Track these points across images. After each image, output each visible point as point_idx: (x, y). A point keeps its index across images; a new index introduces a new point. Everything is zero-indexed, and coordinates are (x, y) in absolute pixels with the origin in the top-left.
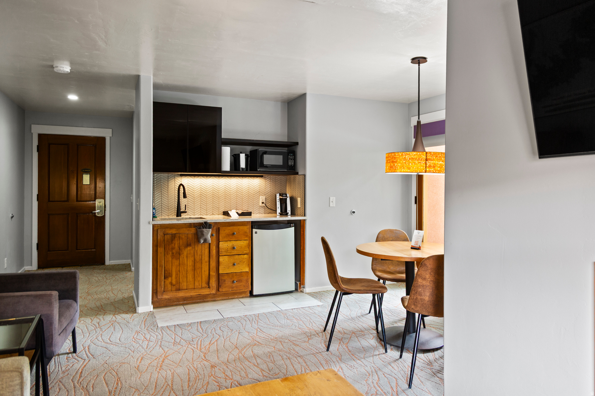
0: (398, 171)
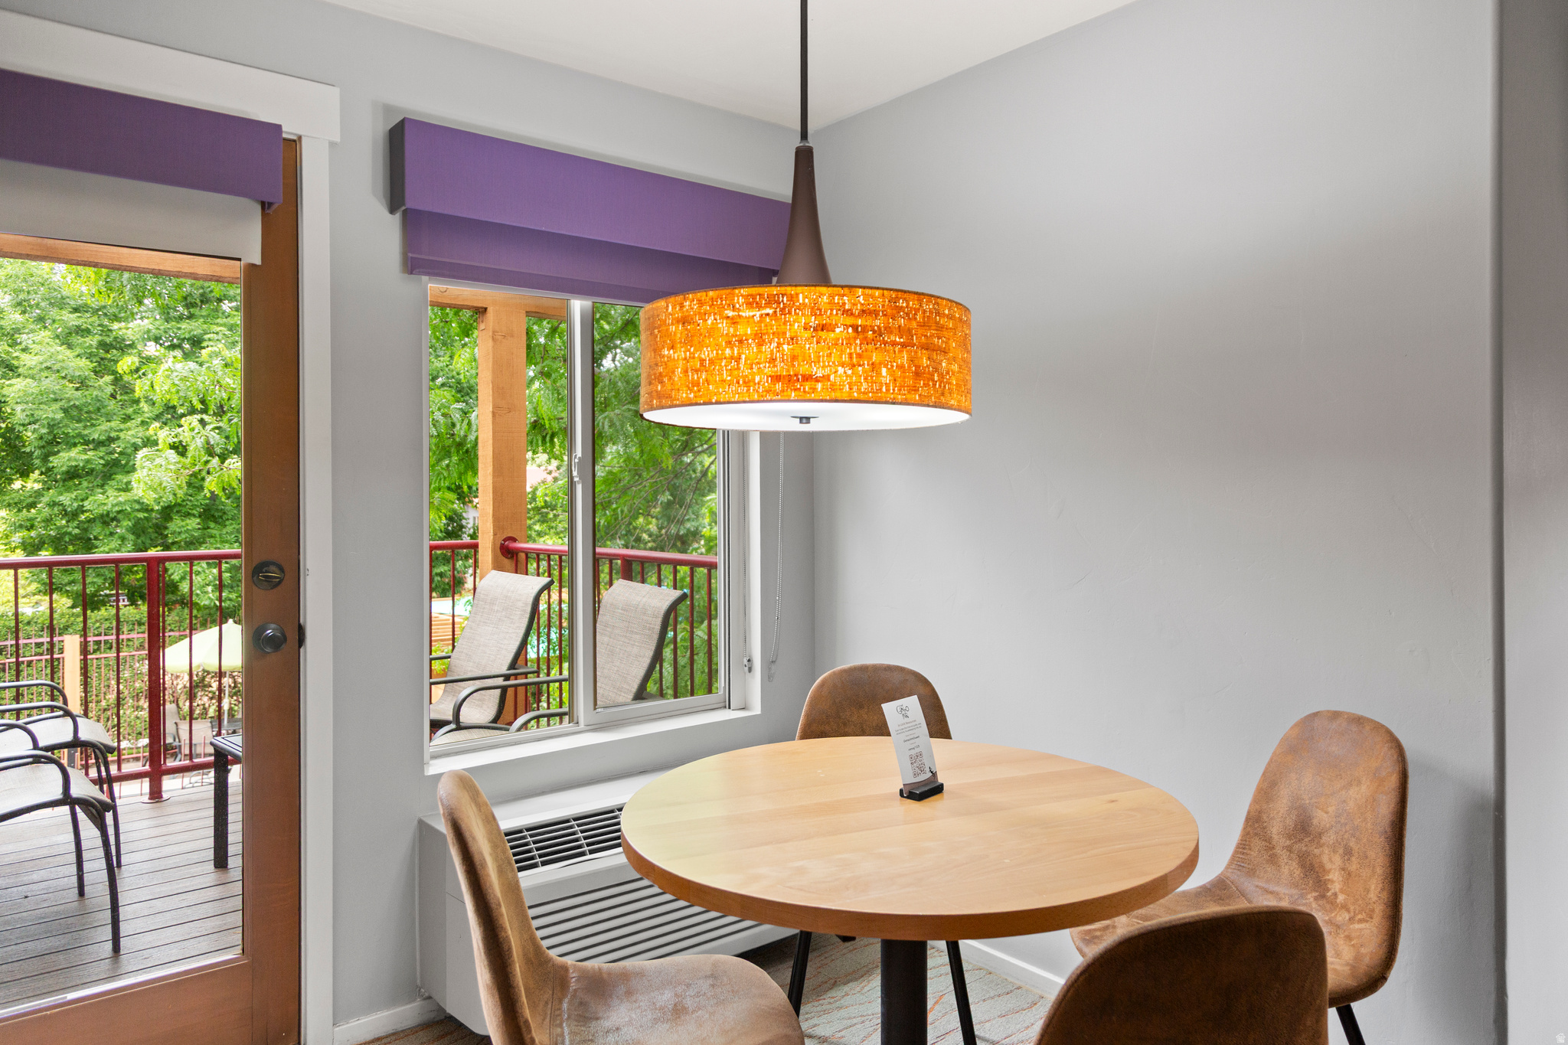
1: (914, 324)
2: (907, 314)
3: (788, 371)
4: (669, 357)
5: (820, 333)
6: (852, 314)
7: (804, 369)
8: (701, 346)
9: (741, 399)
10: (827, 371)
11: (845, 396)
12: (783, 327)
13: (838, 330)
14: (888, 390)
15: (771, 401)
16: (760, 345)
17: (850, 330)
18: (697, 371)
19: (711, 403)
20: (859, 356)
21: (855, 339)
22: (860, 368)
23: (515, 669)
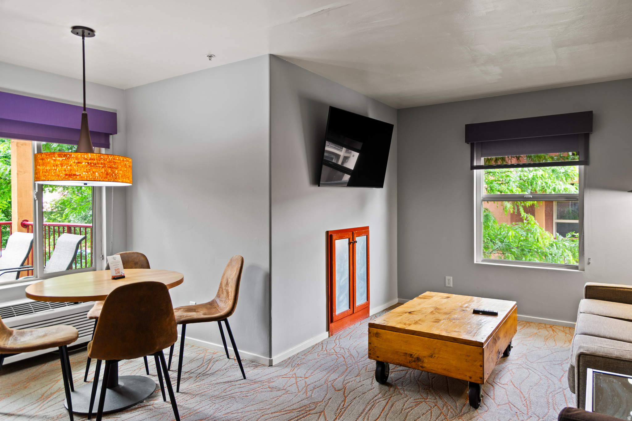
0: (120, 181)
1: (106, 162)
2: (104, 160)
3: (69, 173)
4: (39, 168)
5: (78, 164)
6: (87, 159)
7: (74, 173)
8: (46, 166)
9: (57, 180)
10: (80, 173)
11: (85, 179)
12: (68, 162)
13: (83, 163)
14: (98, 178)
15: (65, 180)
16: (62, 166)
17: (87, 163)
18: (45, 172)
19: (49, 180)
20: (89, 170)
21: (88, 166)
22: (90, 173)
23: (23, 266)
